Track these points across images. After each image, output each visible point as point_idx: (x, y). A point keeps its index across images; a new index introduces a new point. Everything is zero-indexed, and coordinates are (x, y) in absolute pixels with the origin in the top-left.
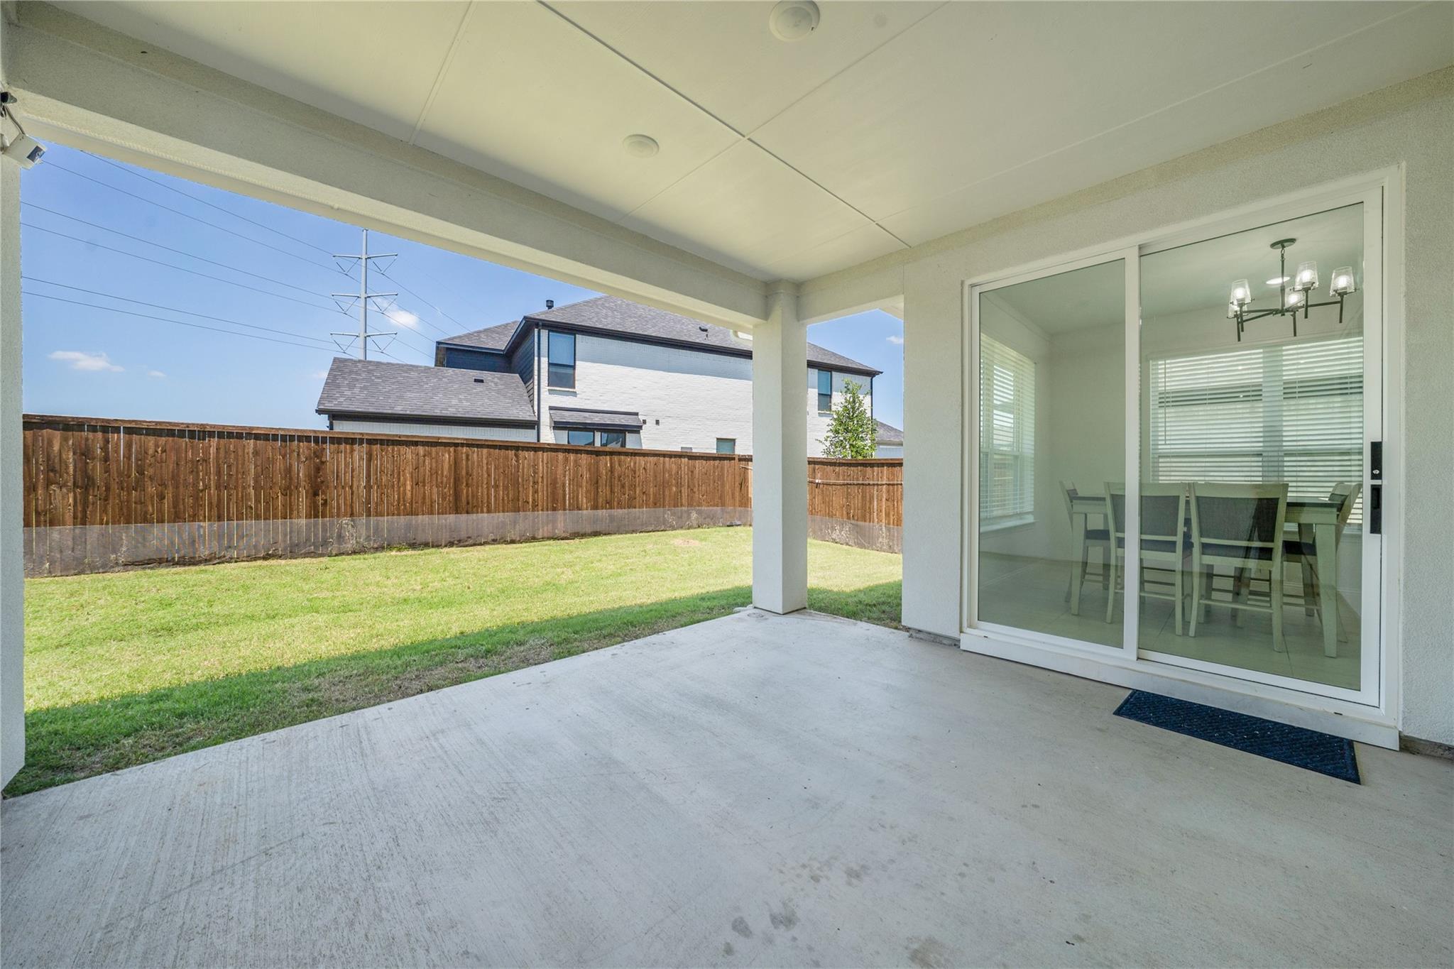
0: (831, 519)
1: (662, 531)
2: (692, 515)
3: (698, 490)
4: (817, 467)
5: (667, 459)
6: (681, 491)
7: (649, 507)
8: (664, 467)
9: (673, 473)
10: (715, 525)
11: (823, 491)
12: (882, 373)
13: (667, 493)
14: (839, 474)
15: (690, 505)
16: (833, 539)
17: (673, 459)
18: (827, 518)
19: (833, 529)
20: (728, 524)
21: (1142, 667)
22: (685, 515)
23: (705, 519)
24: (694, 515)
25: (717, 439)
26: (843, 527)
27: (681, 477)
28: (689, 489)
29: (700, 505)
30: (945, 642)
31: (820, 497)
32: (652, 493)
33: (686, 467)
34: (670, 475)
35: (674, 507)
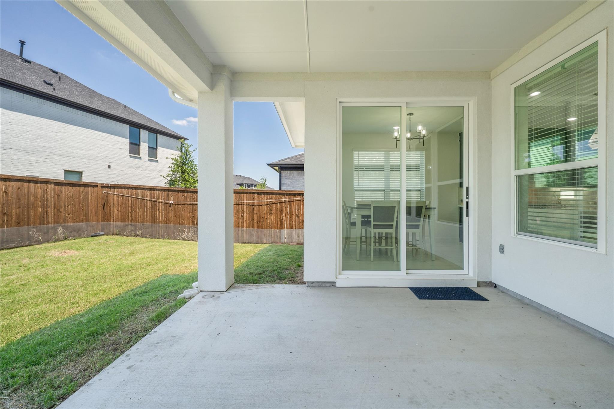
0: (181, 226)
1: (27, 246)
2: (58, 230)
3: (65, 209)
4: (170, 193)
5: (32, 185)
6: (47, 212)
7: (11, 226)
8: (28, 191)
9: (39, 197)
10: (80, 236)
11: (175, 208)
12: (188, 139)
13: (32, 213)
14: (187, 198)
15: (56, 222)
16: (182, 238)
17: (39, 185)
18: (178, 225)
19: (183, 232)
20: (93, 234)
21: (409, 277)
22: (52, 231)
23: (71, 232)
24: (60, 230)
25: (65, 171)
26: (190, 230)
27: (47, 200)
28: (56, 210)
29: (65, 221)
30: (327, 285)
31: (173, 212)
32: (14, 214)
33: (53, 192)
34: (36, 198)
35: (40, 224)
